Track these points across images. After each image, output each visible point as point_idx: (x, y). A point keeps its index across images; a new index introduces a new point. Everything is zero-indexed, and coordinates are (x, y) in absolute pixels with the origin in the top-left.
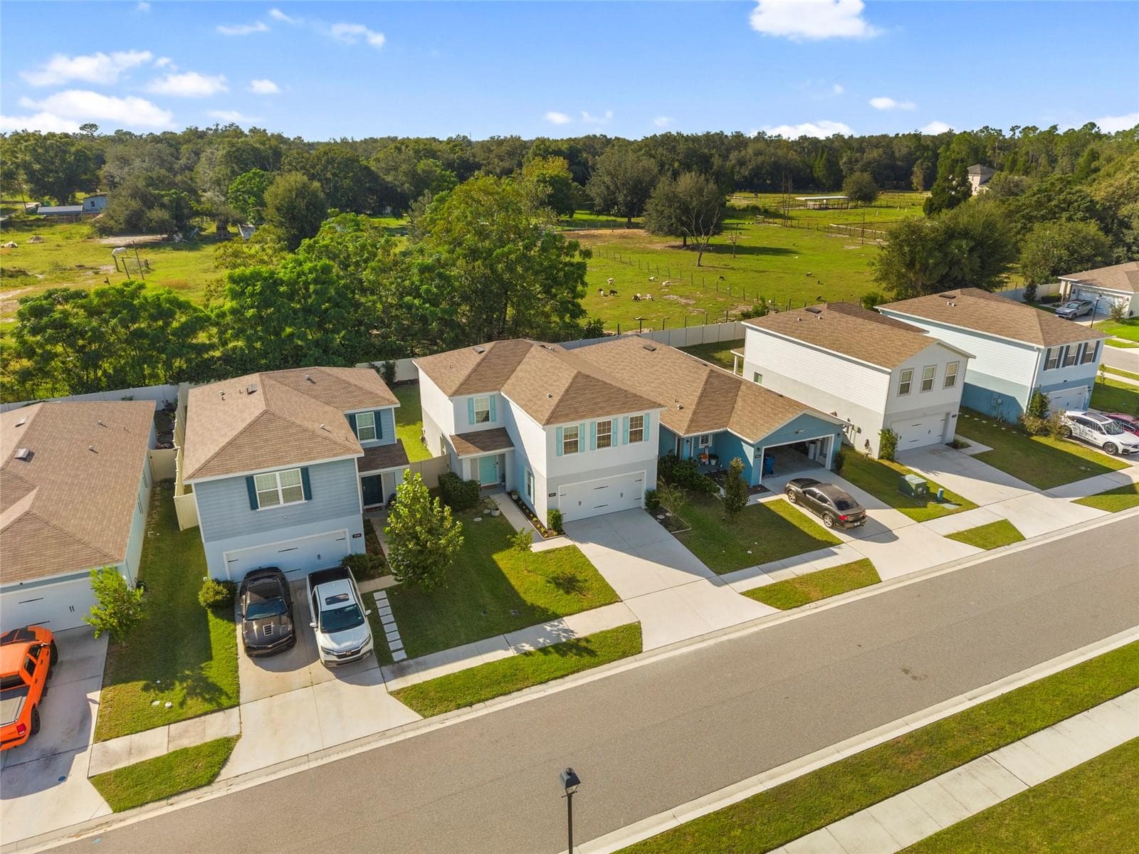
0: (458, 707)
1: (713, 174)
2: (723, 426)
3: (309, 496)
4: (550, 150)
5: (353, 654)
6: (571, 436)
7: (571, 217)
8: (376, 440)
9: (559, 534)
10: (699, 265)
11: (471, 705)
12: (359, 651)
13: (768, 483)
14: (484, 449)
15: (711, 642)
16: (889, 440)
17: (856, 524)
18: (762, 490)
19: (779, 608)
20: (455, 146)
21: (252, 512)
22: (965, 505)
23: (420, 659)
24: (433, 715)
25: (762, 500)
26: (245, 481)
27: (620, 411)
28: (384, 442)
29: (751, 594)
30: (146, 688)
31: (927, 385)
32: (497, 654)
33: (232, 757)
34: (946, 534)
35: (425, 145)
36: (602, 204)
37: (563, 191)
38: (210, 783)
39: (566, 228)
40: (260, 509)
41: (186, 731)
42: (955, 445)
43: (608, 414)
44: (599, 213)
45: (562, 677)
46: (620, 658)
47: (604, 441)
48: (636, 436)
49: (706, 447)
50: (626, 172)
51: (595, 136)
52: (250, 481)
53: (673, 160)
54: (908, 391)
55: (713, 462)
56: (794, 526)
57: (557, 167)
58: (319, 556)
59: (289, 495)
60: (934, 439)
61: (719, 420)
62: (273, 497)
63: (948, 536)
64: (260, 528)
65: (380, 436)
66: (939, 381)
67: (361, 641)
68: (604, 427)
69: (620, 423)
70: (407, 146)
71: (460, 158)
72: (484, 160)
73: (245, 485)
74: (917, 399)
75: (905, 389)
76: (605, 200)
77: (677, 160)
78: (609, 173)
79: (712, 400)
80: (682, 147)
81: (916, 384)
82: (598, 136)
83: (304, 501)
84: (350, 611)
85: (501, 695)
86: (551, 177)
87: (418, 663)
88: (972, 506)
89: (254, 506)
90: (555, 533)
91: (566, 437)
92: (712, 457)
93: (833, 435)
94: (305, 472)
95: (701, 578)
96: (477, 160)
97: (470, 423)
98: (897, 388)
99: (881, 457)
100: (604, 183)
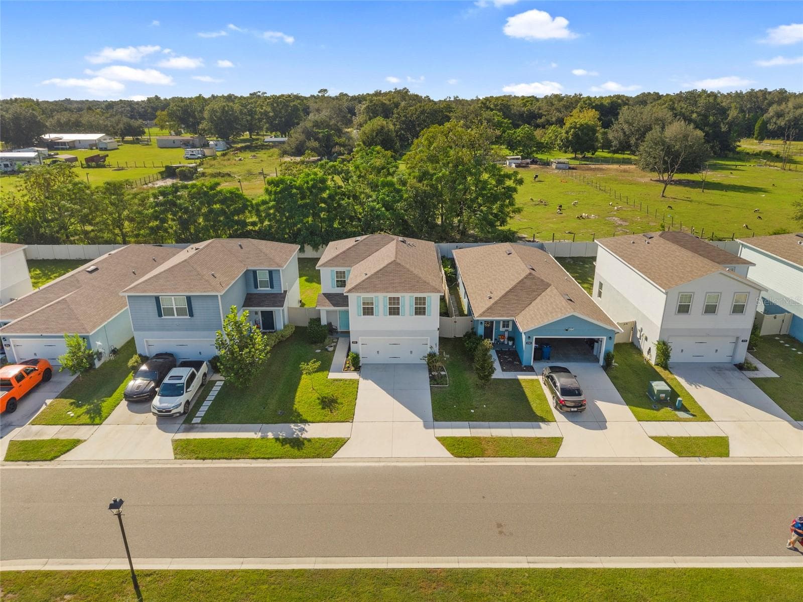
0: (197, 458)
1: (727, 123)
2: (512, 316)
3: (191, 315)
4: (594, 104)
5: (167, 412)
6: (368, 304)
7: (593, 154)
8: (269, 289)
9: (355, 370)
10: (663, 196)
11: (204, 459)
12: (170, 411)
13: (536, 366)
14: (334, 305)
15: (382, 464)
16: (664, 350)
17: (572, 409)
18: (530, 369)
19: (452, 454)
20: (527, 101)
21: (159, 318)
22: (701, 416)
23: (206, 425)
24: (181, 459)
25: (520, 377)
26: (154, 299)
27: (405, 291)
28: (274, 291)
29: (442, 440)
30: (71, 404)
31: (711, 309)
32: (248, 434)
33: (72, 450)
34: (654, 435)
35: (503, 100)
36: (618, 146)
37: (588, 135)
38: (51, 460)
39: (583, 163)
40: (163, 317)
41: (68, 431)
42: (741, 367)
43: (397, 291)
44: (615, 152)
45: (268, 458)
46: (314, 457)
47: (394, 311)
48: (420, 311)
49: (506, 330)
50: (639, 121)
51: (649, 93)
52: (157, 299)
53: (693, 112)
54: (687, 312)
55: (511, 343)
56: (527, 401)
57: (589, 117)
58: (200, 353)
59: (180, 312)
60: (723, 357)
61: (512, 311)
62: (170, 312)
63: (652, 438)
64: (163, 328)
65: (272, 287)
66: (725, 307)
67: (173, 405)
68: (394, 301)
69: (407, 300)
70: (490, 102)
71: (529, 111)
72: (546, 111)
73: (155, 301)
74: (696, 319)
75: (684, 309)
76: (620, 143)
77: (696, 112)
78: (627, 122)
79: (516, 295)
80: (702, 102)
81: (697, 306)
82: (652, 93)
83: (188, 317)
84: (179, 387)
85: (223, 458)
86: (582, 125)
87: (202, 427)
88: (707, 419)
89: (160, 315)
90: (353, 368)
91: (364, 304)
92: (510, 339)
93: (605, 338)
94: (189, 299)
95: (419, 419)
96: (540, 111)
97: (333, 287)
98: (674, 307)
99: (657, 365)
100: (623, 129)
